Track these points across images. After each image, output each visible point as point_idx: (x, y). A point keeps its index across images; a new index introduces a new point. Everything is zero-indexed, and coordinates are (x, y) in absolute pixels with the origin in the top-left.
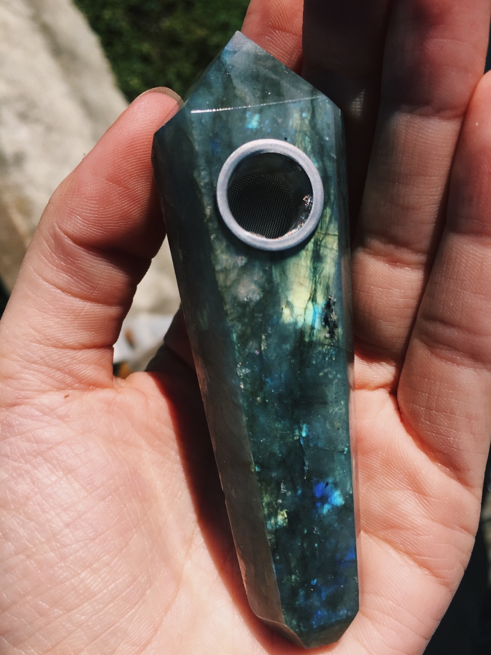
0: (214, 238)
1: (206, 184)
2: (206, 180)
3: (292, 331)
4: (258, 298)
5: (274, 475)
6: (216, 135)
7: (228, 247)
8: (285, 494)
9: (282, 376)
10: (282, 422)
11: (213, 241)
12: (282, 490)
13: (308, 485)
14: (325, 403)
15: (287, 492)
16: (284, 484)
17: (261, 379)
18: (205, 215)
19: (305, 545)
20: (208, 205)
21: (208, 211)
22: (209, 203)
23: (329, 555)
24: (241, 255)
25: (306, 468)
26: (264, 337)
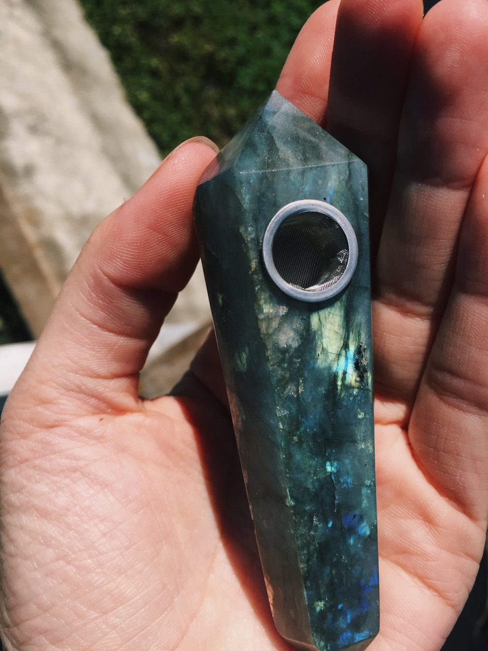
0: (259, 289)
1: (252, 239)
2: (253, 236)
3: (326, 375)
4: (297, 345)
5: (308, 508)
6: (263, 195)
7: (271, 297)
8: (317, 526)
9: (317, 417)
10: (316, 459)
11: (258, 292)
12: (314, 522)
13: (337, 517)
14: (354, 442)
15: (319, 524)
16: (317, 516)
17: (298, 419)
18: (250, 268)
19: (334, 572)
20: (253, 258)
21: (254, 264)
22: (254, 256)
23: (355, 581)
24: (282, 305)
25: (336, 502)
26: (301, 381)
